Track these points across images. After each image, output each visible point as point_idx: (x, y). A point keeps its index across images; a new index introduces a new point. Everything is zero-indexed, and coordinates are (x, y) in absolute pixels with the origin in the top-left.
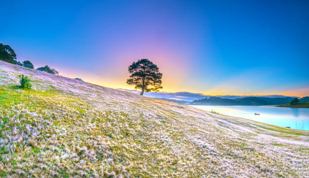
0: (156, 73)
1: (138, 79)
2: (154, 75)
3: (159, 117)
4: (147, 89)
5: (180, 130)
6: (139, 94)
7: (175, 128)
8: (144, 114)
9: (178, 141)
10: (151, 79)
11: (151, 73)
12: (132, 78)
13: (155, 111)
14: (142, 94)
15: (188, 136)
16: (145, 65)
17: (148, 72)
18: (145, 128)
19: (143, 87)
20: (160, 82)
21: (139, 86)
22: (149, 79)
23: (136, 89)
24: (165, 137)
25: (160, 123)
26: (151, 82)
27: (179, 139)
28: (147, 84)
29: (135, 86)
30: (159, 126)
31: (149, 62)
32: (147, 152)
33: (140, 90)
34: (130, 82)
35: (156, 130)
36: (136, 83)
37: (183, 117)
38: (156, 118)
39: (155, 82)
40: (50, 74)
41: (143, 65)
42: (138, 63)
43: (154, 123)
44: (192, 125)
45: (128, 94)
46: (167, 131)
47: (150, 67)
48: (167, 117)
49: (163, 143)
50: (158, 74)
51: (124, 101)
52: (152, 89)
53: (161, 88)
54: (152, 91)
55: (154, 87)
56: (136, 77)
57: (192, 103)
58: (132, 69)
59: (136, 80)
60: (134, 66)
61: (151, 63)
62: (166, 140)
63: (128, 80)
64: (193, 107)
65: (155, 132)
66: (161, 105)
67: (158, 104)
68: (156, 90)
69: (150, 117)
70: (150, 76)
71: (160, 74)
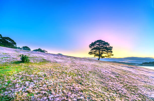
0: (108, 47)
1: (96, 51)
2: (106, 48)
3: (113, 73)
4: (102, 57)
5: (134, 85)
6: (97, 60)
7: (128, 82)
8: (102, 71)
9: (133, 92)
10: (105, 51)
11: (104, 47)
12: (91, 51)
13: (109, 69)
14: (99, 59)
15: (143, 90)
16: (100, 43)
17: (102, 46)
18: (103, 79)
19: (100, 55)
20: (112, 52)
21: (97, 55)
22: (103, 50)
23: (95, 57)
24: (120, 87)
25: (114, 77)
26: (105, 52)
27: (134, 91)
28: (102, 54)
29: (94, 55)
30: (114, 79)
31: (102, 41)
32: (107, 94)
33: (97, 57)
34: (90, 53)
35: (112, 81)
36: (95, 53)
37: (134, 74)
38: (111, 74)
39: (107, 52)
40: (42, 53)
41: (98, 43)
42: (95, 43)
43: (110, 77)
44: (145, 82)
45: (90, 60)
46: (121, 83)
47: (103, 44)
48: (120, 73)
49: (119, 91)
50: (109, 47)
51: (88, 64)
52: (105, 56)
53: (113, 55)
54: (105, 57)
55: (107, 55)
56: (94, 50)
57: (141, 65)
58: (91, 46)
59: (95, 52)
60: (92, 45)
61: (104, 42)
62: (121, 89)
63: (89, 52)
64: (143, 68)
65: (112, 83)
66: (113, 65)
67: (111, 65)
68: (108, 56)
69: (107, 73)
70: (104, 49)
71: (110, 47)
